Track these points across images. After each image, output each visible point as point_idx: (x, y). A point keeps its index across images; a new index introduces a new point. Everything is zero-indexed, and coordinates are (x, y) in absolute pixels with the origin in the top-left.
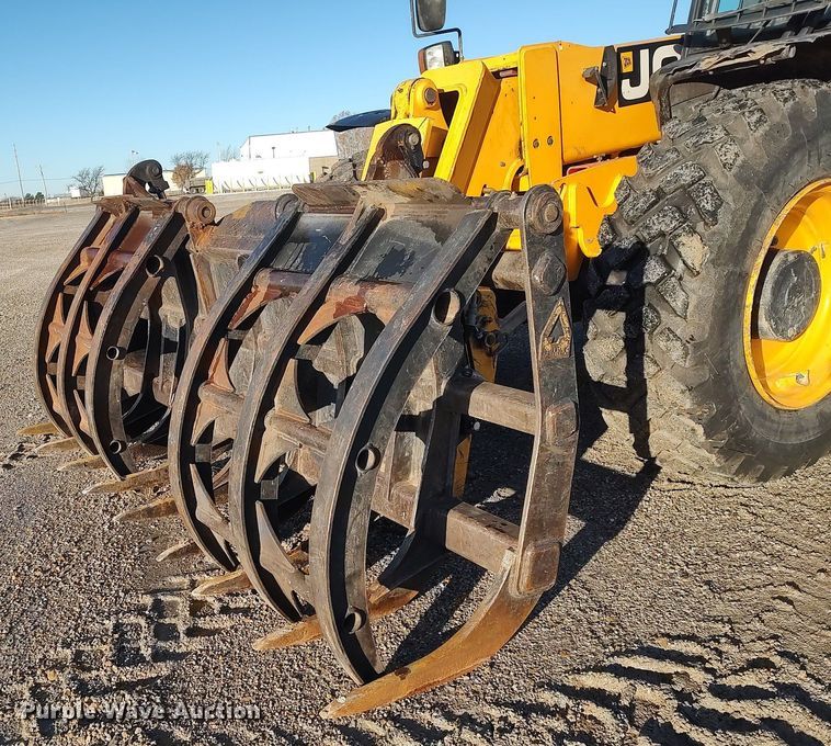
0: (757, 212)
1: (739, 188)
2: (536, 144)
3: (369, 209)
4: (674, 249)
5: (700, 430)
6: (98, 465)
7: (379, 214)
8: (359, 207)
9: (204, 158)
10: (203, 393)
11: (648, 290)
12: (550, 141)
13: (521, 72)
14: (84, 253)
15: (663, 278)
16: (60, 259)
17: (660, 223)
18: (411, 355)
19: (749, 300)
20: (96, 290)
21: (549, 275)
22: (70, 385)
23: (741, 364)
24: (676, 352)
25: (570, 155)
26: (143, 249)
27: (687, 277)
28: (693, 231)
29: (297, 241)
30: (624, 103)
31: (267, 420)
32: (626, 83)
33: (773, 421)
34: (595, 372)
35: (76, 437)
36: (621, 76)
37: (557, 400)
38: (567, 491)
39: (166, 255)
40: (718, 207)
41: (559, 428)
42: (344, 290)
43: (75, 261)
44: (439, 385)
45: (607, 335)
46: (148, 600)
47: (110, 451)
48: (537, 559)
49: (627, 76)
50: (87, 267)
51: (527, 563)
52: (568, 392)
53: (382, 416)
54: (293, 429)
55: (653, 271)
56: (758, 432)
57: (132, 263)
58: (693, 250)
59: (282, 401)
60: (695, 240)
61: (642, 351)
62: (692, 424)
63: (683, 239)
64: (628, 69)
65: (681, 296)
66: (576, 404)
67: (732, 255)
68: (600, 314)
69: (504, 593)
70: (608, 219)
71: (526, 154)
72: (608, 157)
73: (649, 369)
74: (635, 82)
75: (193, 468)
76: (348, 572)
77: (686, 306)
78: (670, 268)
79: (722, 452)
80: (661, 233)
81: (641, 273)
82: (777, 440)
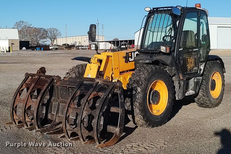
0: (147, 85)
1: (145, 81)
2: (115, 69)
4: (137, 89)
5: (142, 117)
7: (98, 83)
8: (96, 82)
11: (134, 95)
12: (117, 68)
13: (113, 56)
14: (24, 84)
15: (135, 93)
17: (135, 85)
18: (105, 101)
19: (148, 97)
21: (121, 92)
23: (147, 107)
24: (138, 105)
25: (121, 71)
27: (138, 93)
28: (139, 87)
30: (130, 62)
31: (84, 111)
32: (130, 58)
33: (153, 117)
34: (126, 108)
36: (129, 57)
37: (122, 108)
40: (142, 84)
42: (94, 93)
43: (22, 86)
45: (128, 102)
49: (130, 57)
51: (119, 130)
53: (102, 108)
54: (89, 111)
55: (134, 92)
56: (151, 118)
57: (45, 87)
58: (139, 89)
59: (86, 108)
60: (139, 88)
61: (133, 104)
62: (141, 116)
63: (138, 88)
64: (130, 56)
65: (138, 96)
67: (144, 91)
68: (127, 99)
69: (116, 134)
70: (128, 84)
71: (113, 71)
72: (127, 71)
73: (134, 107)
74: (131, 58)
75: (66, 121)
76: (98, 129)
77: (139, 97)
78: (136, 92)
79: (146, 121)
80: (135, 87)
81: (132, 92)
82: (154, 120)
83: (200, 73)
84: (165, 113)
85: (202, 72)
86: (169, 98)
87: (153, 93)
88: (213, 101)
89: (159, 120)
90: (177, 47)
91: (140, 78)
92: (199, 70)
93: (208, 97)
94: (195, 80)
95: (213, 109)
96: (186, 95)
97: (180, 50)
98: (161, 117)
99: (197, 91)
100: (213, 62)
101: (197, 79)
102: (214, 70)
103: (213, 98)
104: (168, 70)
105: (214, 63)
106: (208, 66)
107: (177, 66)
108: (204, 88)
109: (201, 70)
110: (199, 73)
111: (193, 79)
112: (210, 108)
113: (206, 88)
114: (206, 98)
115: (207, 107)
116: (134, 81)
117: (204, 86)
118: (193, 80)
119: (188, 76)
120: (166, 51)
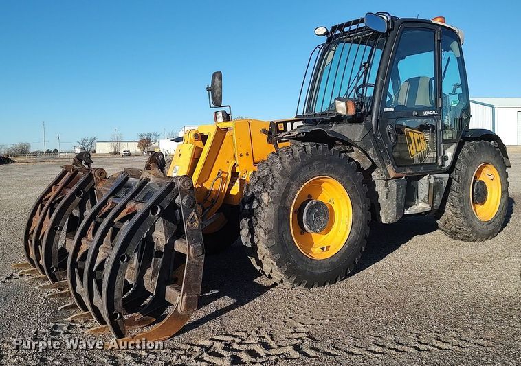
1: (281, 178)
2: (241, 155)
3: (144, 178)
4: (261, 197)
5: (275, 264)
6: (45, 279)
7: (148, 180)
8: (141, 177)
9: (157, 136)
10: (83, 241)
11: (254, 211)
12: (247, 154)
13: (234, 128)
14: (53, 188)
15: (257, 207)
16: (43, 189)
18: (142, 225)
19: (291, 216)
20: (55, 203)
21: (187, 202)
22: (38, 243)
24: (262, 234)
25: (257, 160)
26: (75, 187)
27: (265, 207)
28: (266, 191)
29: (125, 187)
31: (100, 248)
33: (308, 263)
35: (38, 268)
37: (194, 243)
38: (201, 275)
39: (85, 189)
41: (195, 252)
42: (131, 204)
43: (49, 190)
44: (166, 240)
45: (245, 227)
46: (52, 325)
47: (50, 271)
48: (187, 299)
50: (53, 193)
51: (184, 301)
52: (199, 240)
53: (131, 244)
54: (107, 251)
56: (301, 266)
57: (70, 192)
58: (265, 198)
59: (105, 241)
60: (266, 195)
62: (272, 261)
63: (263, 194)
64: (282, 129)
65: (263, 213)
66: (202, 245)
68: (243, 219)
69: (176, 311)
71: (237, 159)
75: (76, 270)
76: (115, 298)
77: (264, 217)
78: (260, 203)
79: (285, 273)
80: (258, 192)
81: (252, 205)
82: (310, 270)
83: (443, 165)
84: (343, 254)
85: (448, 163)
86: (357, 218)
87: (311, 208)
88: (478, 227)
89: (327, 270)
90: (379, 103)
91: (271, 170)
92: (440, 158)
93: (466, 217)
94: (432, 181)
95: (480, 243)
96: (407, 212)
97: (386, 110)
98: (331, 263)
99: (435, 205)
100: (477, 142)
101: (435, 178)
102: (482, 160)
103: (479, 221)
104: (358, 157)
105: (480, 145)
106: (465, 151)
107: (378, 146)
108: (457, 200)
109: (445, 159)
110: (440, 164)
111: (426, 177)
112: (473, 241)
113: (460, 199)
114: (461, 221)
115: (465, 238)
116: (259, 178)
117: (456, 194)
118: (426, 181)
119: (412, 169)
120: (347, 113)
